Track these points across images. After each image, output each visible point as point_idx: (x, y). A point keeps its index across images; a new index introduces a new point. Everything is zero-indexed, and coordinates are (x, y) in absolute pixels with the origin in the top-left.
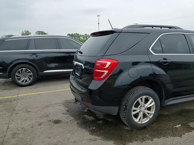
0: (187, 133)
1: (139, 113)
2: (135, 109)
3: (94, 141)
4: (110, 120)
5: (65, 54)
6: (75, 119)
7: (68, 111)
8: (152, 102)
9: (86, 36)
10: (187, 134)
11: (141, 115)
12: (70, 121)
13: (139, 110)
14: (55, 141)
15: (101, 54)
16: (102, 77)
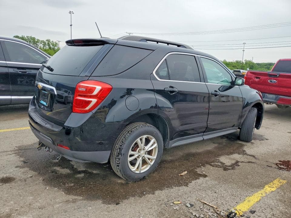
0: (193, 180)
1: (138, 159)
2: (133, 153)
3: (73, 202)
4: (95, 172)
5: (16, 70)
6: (39, 173)
7: (25, 162)
8: (154, 143)
9: (48, 43)
10: (193, 182)
11: (139, 161)
12: (31, 177)
13: (138, 155)
14: (6, 209)
15: (86, 74)
16: (87, 108)
